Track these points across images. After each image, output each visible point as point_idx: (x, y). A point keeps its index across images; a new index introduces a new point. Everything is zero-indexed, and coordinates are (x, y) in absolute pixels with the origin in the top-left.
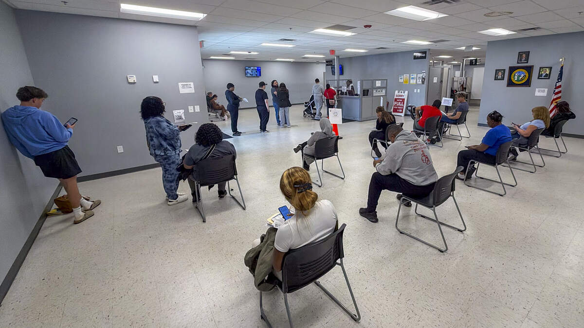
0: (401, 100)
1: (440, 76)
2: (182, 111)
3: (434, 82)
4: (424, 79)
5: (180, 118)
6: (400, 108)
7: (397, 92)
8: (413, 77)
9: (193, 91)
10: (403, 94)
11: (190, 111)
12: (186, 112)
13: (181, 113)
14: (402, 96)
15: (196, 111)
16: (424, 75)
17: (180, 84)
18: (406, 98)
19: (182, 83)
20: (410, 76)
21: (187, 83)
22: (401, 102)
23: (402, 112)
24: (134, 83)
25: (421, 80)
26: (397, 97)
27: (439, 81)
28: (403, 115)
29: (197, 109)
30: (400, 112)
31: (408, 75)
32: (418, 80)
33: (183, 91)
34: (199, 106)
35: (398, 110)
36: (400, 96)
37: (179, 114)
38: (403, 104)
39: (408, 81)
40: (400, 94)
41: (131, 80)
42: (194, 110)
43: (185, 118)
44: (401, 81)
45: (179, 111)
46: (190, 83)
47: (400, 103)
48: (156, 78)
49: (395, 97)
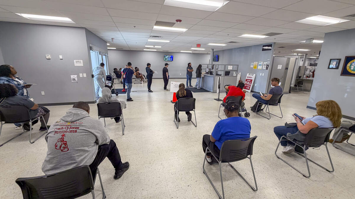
0: (250, 81)
1: (285, 64)
2: (76, 76)
3: (278, 68)
4: (268, 66)
5: (74, 80)
6: (248, 86)
7: (248, 74)
8: (260, 64)
9: (83, 65)
10: (252, 76)
11: (81, 76)
12: (78, 76)
13: (75, 77)
14: (251, 77)
15: (84, 76)
16: (268, 63)
17: (75, 61)
18: (253, 79)
19: (75, 60)
20: (258, 64)
21: (79, 60)
22: (250, 82)
23: (249, 89)
24: (49, 59)
25: (265, 67)
26: (248, 79)
27: (284, 68)
28: (249, 91)
29: (85, 75)
30: (248, 89)
31: (257, 62)
32: (263, 67)
33: (76, 65)
34: (85, 74)
35: (247, 88)
36: (250, 77)
37: (73, 77)
38: (251, 83)
39: (257, 67)
40: (250, 76)
41: (48, 58)
42: (83, 76)
43: (78, 80)
44: (252, 66)
45: (74, 76)
46: (80, 60)
47: (248, 82)
48: (61, 57)
49: (247, 78)
